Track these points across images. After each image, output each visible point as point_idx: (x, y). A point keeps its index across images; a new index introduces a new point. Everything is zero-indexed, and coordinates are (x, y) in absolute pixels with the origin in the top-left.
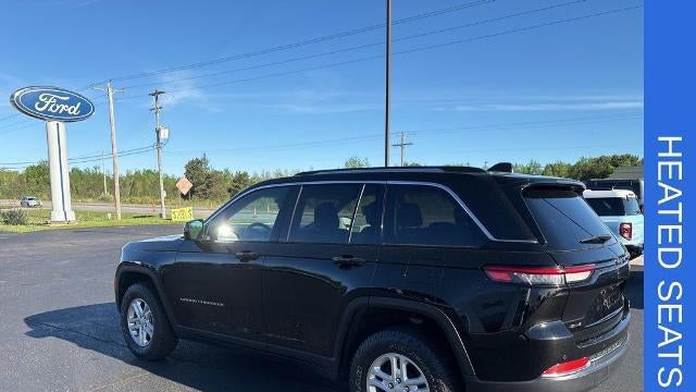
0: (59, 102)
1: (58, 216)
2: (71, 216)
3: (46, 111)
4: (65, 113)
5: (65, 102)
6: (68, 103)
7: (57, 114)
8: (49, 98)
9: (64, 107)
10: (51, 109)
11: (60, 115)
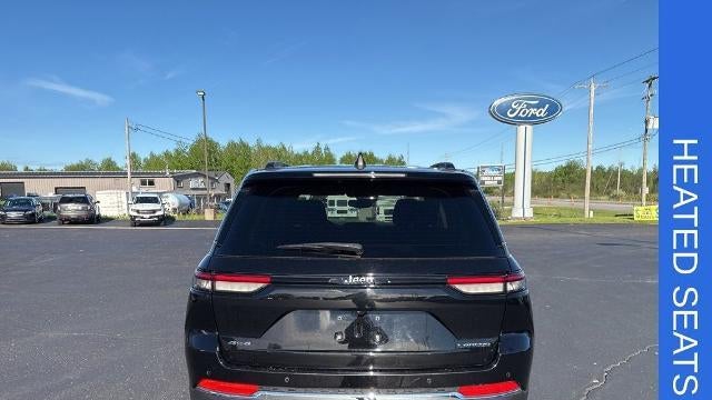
0: (529, 106)
1: (517, 213)
2: (529, 213)
3: (516, 117)
4: (534, 116)
5: (533, 106)
6: (537, 107)
7: (526, 118)
8: (520, 104)
9: (533, 110)
10: (521, 114)
11: (530, 118)
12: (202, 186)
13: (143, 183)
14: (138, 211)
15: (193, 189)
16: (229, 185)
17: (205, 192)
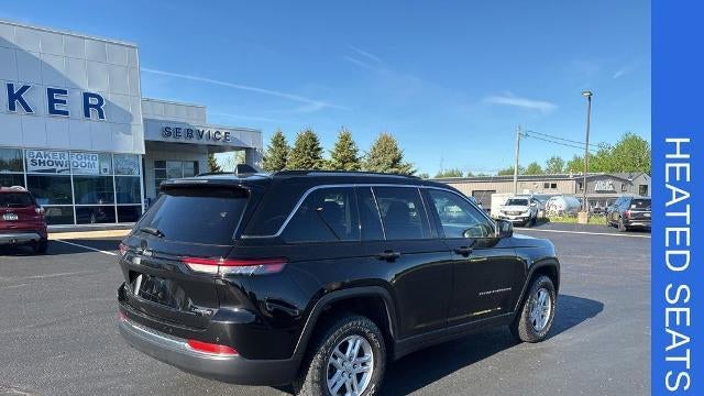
12: (611, 189)
13: (546, 186)
14: (506, 213)
15: (598, 192)
16: (646, 187)
17: (615, 195)
